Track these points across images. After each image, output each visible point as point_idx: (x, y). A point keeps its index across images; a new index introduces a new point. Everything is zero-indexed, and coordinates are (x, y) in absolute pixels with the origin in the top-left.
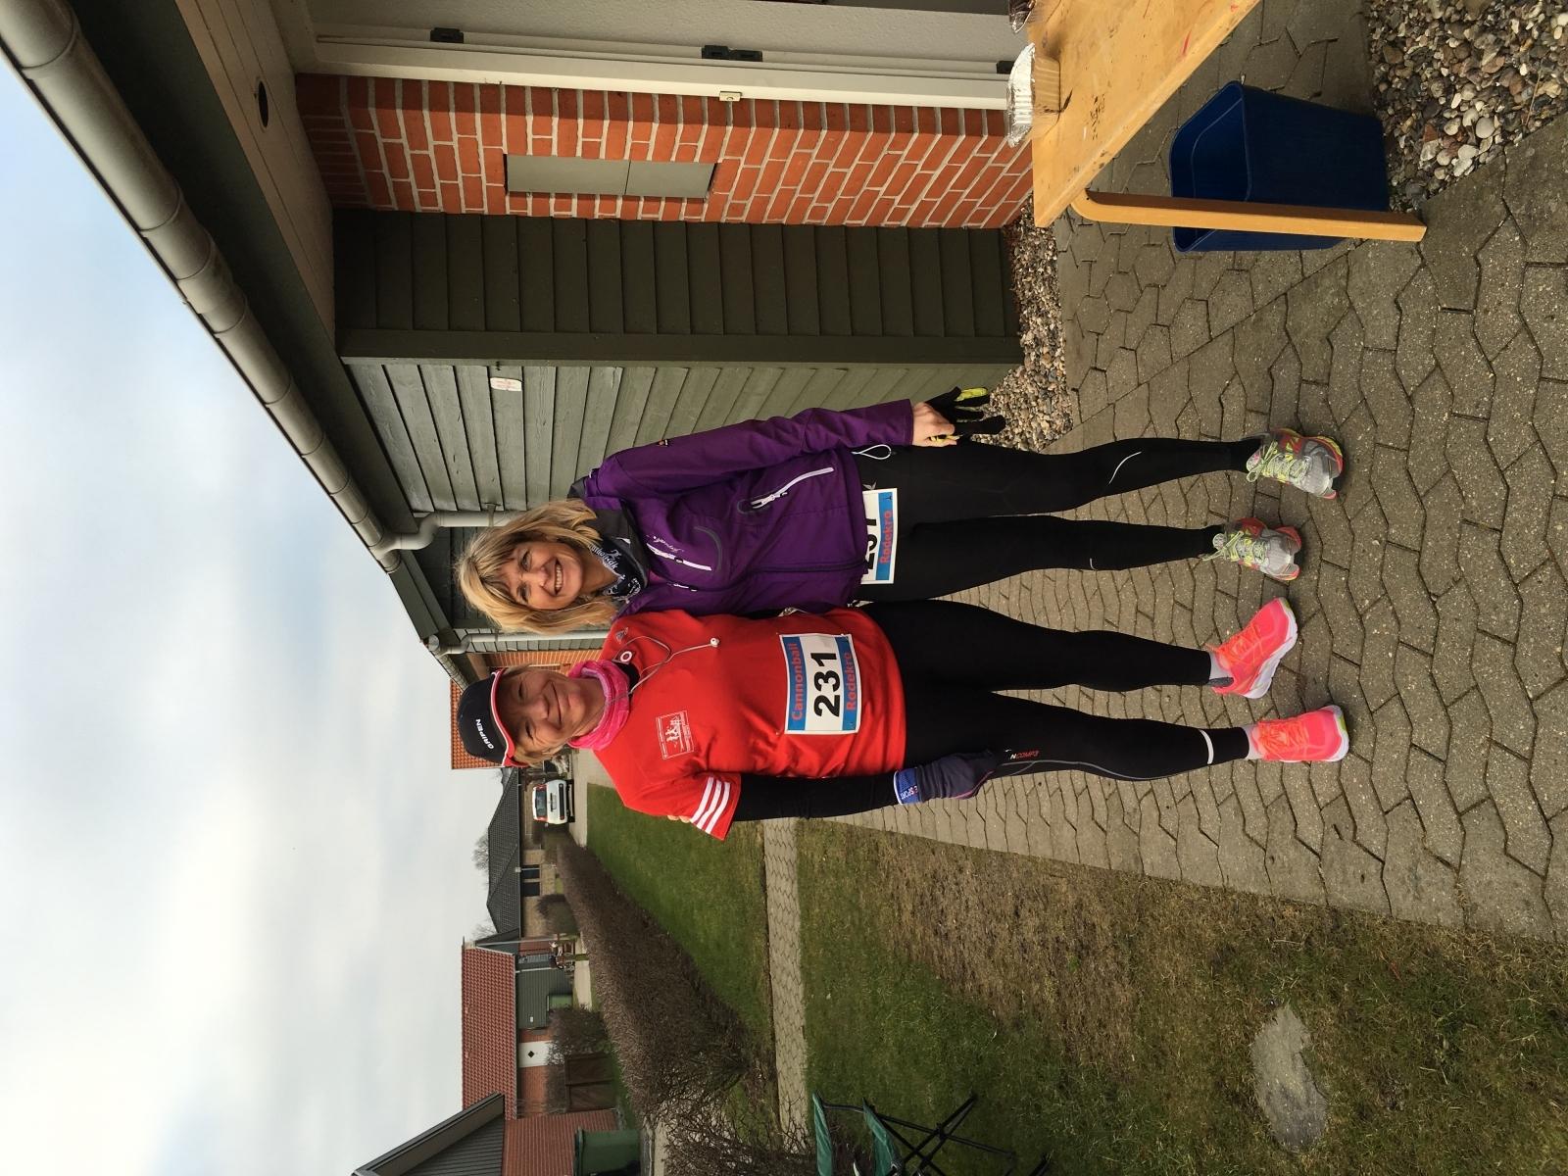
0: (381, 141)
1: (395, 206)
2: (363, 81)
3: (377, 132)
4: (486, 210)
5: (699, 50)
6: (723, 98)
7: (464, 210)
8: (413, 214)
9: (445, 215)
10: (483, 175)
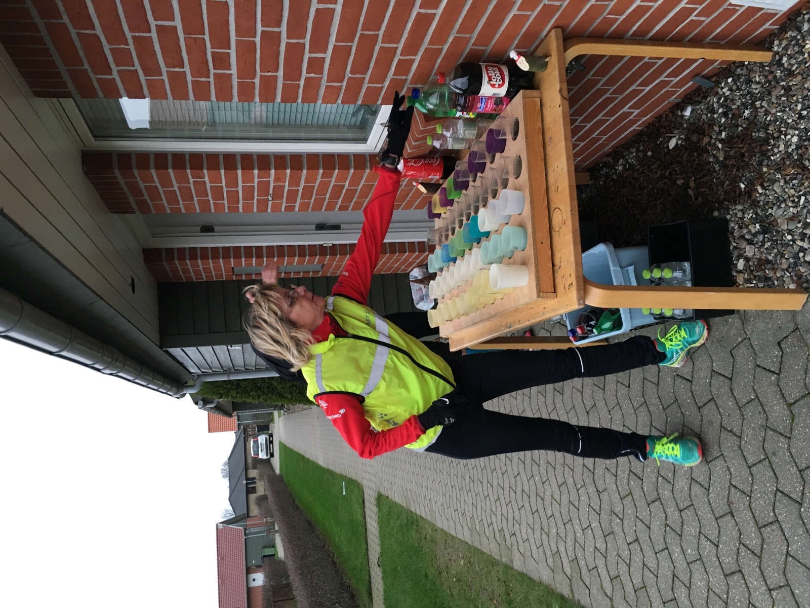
0: (179, 268)
1: (185, 280)
2: (172, 249)
3: (178, 265)
4: (224, 279)
5: (314, 227)
6: (325, 245)
7: (215, 279)
8: (193, 283)
9: (207, 282)
10: (223, 272)
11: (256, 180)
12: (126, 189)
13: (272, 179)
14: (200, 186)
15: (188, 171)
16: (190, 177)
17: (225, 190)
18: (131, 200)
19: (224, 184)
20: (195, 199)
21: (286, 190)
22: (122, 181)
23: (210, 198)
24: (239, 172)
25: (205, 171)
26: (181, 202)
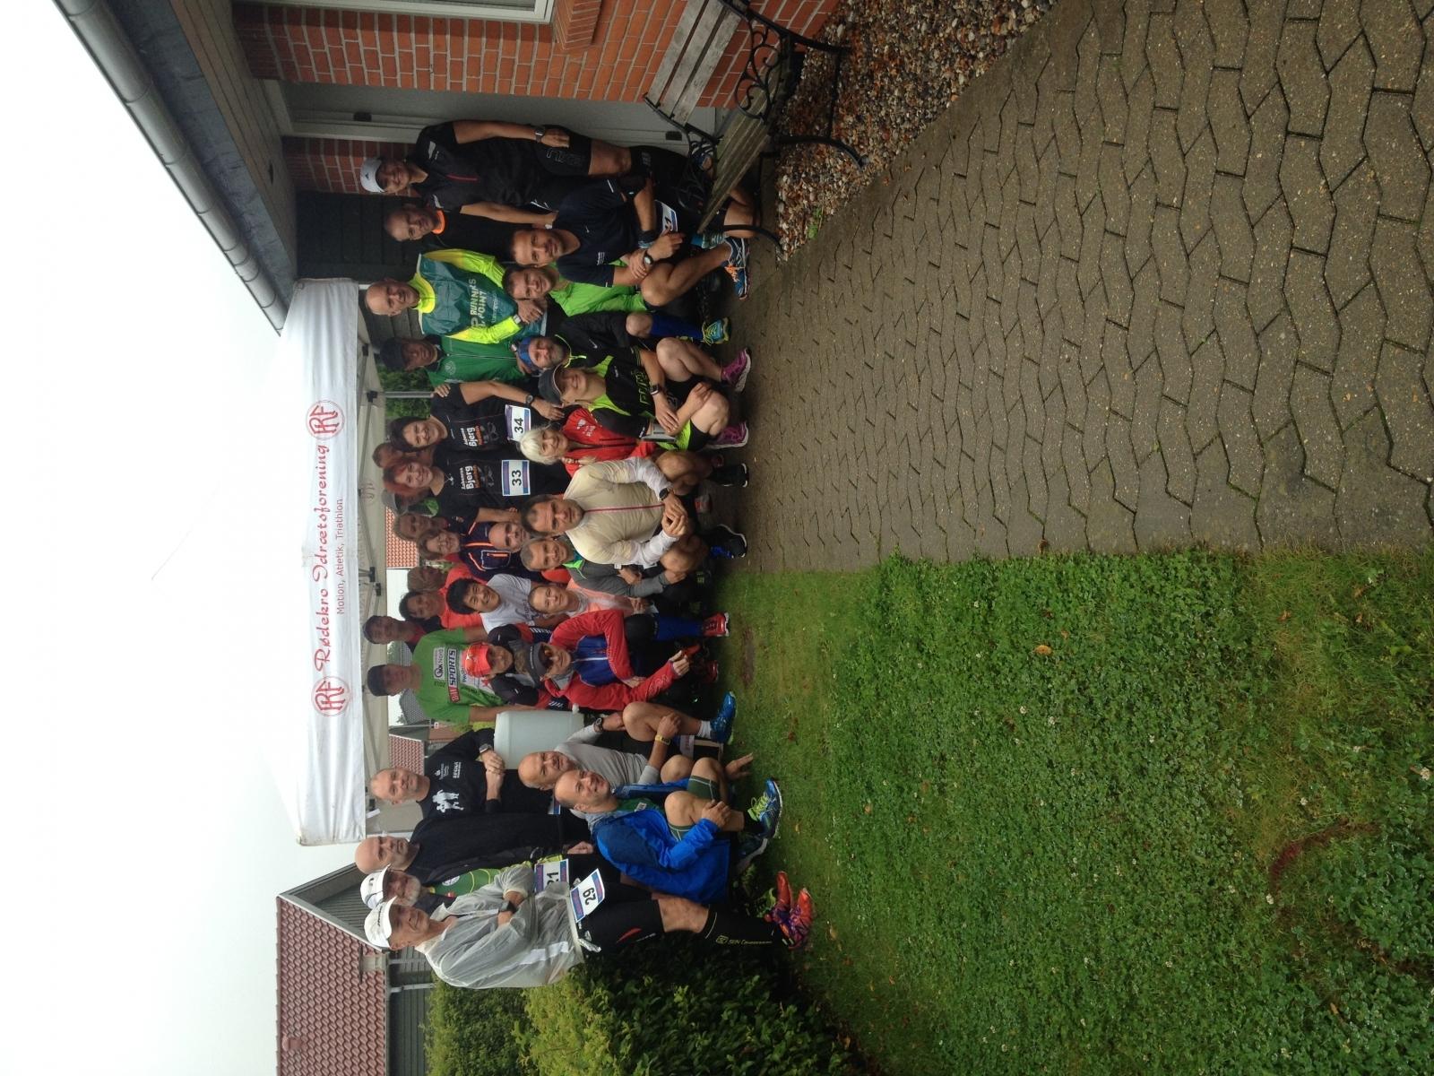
0: (326, 167)
2: (317, 140)
3: (324, 163)
11: (414, 46)
12: (274, 48)
13: (431, 45)
14: (353, 48)
15: (341, 30)
16: (342, 36)
17: (380, 55)
18: (277, 60)
19: (378, 48)
20: (348, 65)
21: (448, 62)
22: (270, 37)
23: (364, 65)
24: (395, 34)
25: (358, 31)
26: (331, 68)
